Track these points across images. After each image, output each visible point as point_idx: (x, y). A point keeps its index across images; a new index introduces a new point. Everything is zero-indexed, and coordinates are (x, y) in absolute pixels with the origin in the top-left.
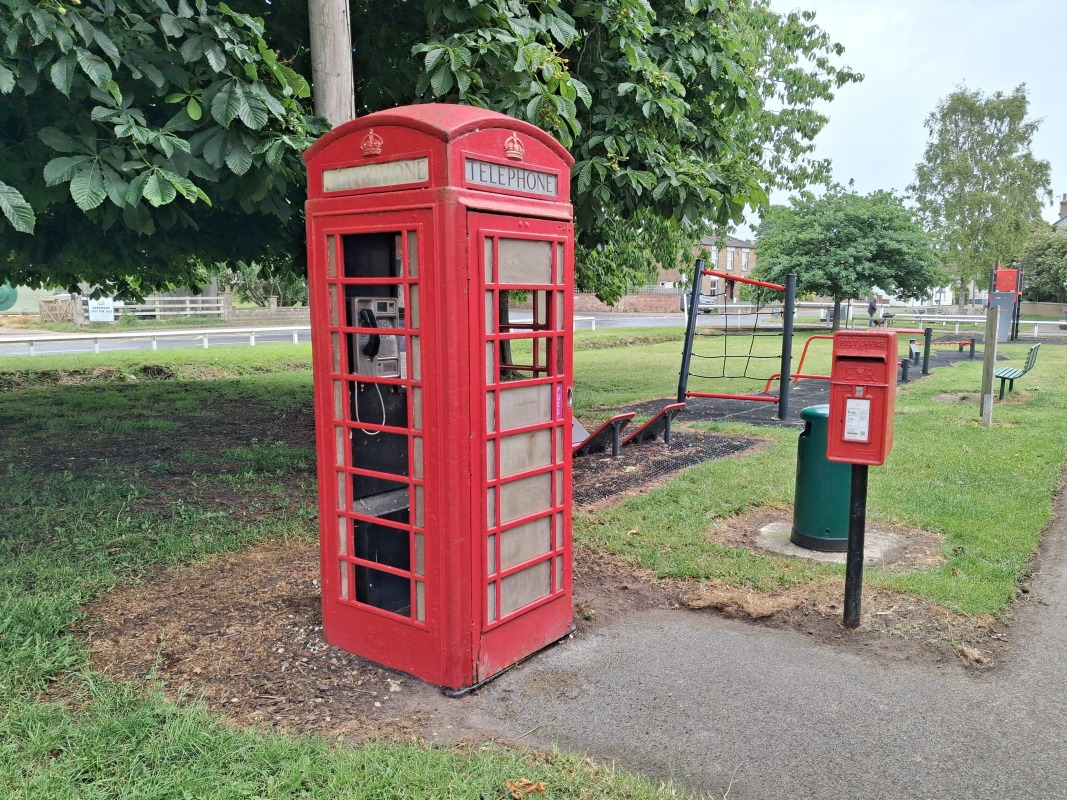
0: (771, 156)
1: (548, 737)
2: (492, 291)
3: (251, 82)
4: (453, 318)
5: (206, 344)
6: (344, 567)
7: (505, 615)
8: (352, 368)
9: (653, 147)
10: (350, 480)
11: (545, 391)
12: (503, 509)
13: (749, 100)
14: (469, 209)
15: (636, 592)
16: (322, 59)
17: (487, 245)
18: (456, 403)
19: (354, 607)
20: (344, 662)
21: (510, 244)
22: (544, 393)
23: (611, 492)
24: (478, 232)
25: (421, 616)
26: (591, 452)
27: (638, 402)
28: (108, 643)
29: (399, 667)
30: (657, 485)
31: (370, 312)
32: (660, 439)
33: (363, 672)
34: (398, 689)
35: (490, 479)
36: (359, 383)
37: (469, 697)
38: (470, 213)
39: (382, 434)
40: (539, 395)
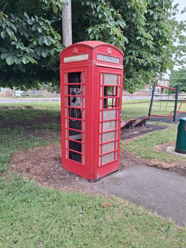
0: (174, 57)
1: (112, 193)
2: (102, 86)
3: (48, 35)
4: (93, 93)
5: (40, 102)
6: (67, 151)
7: (103, 164)
8: (69, 105)
9: (144, 53)
10: (68, 131)
11: (115, 111)
12: (103, 139)
13: (169, 41)
14: (97, 66)
15: (135, 161)
16: (65, 31)
17: (102, 75)
18: (93, 113)
19: (69, 160)
20: (66, 173)
21: (107, 75)
22: (114, 112)
23: (130, 138)
24: (100, 72)
25: (84, 163)
26: (126, 128)
27: (138, 117)
28: (15, 165)
29: (78, 174)
30: (142, 136)
31: (74, 92)
32: (143, 126)
33: (70, 175)
34: (78, 179)
35: (100, 132)
36: (71, 108)
37: (94, 183)
38: (98, 67)
39: (76, 120)
40: (113, 112)
